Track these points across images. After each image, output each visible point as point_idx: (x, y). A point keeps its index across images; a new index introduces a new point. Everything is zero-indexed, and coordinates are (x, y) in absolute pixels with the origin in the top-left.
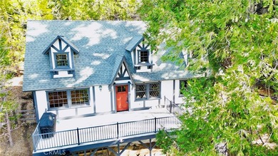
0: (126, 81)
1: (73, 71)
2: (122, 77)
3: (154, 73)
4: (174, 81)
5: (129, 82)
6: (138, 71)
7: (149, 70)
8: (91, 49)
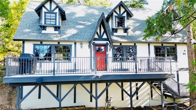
0: (105, 42)
1: (59, 27)
2: (100, 38)
3: (130, 37)
4: (149, 45)
5: (107, 43)
6: (115, 34)
7: (126, 34)
8: (76, 18)
